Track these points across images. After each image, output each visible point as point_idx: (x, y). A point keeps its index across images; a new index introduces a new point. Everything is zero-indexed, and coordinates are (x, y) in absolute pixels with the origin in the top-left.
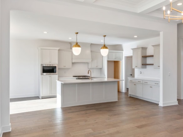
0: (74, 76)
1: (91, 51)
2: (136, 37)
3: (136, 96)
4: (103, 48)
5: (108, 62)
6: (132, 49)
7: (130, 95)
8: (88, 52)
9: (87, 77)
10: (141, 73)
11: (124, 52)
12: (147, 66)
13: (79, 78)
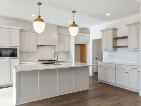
0: (39, 61)
1: (58, 34)
2: (108, 14)
3: (107, 82)
4: (73, 26)
5: (76, 45)
6: (101, 31)
7: (99, 80)
8: (55, 35)
9: (53, 62)
10: (110, 56)
11: (91, 35)
12: (118, 49)
13: (44, 62)
